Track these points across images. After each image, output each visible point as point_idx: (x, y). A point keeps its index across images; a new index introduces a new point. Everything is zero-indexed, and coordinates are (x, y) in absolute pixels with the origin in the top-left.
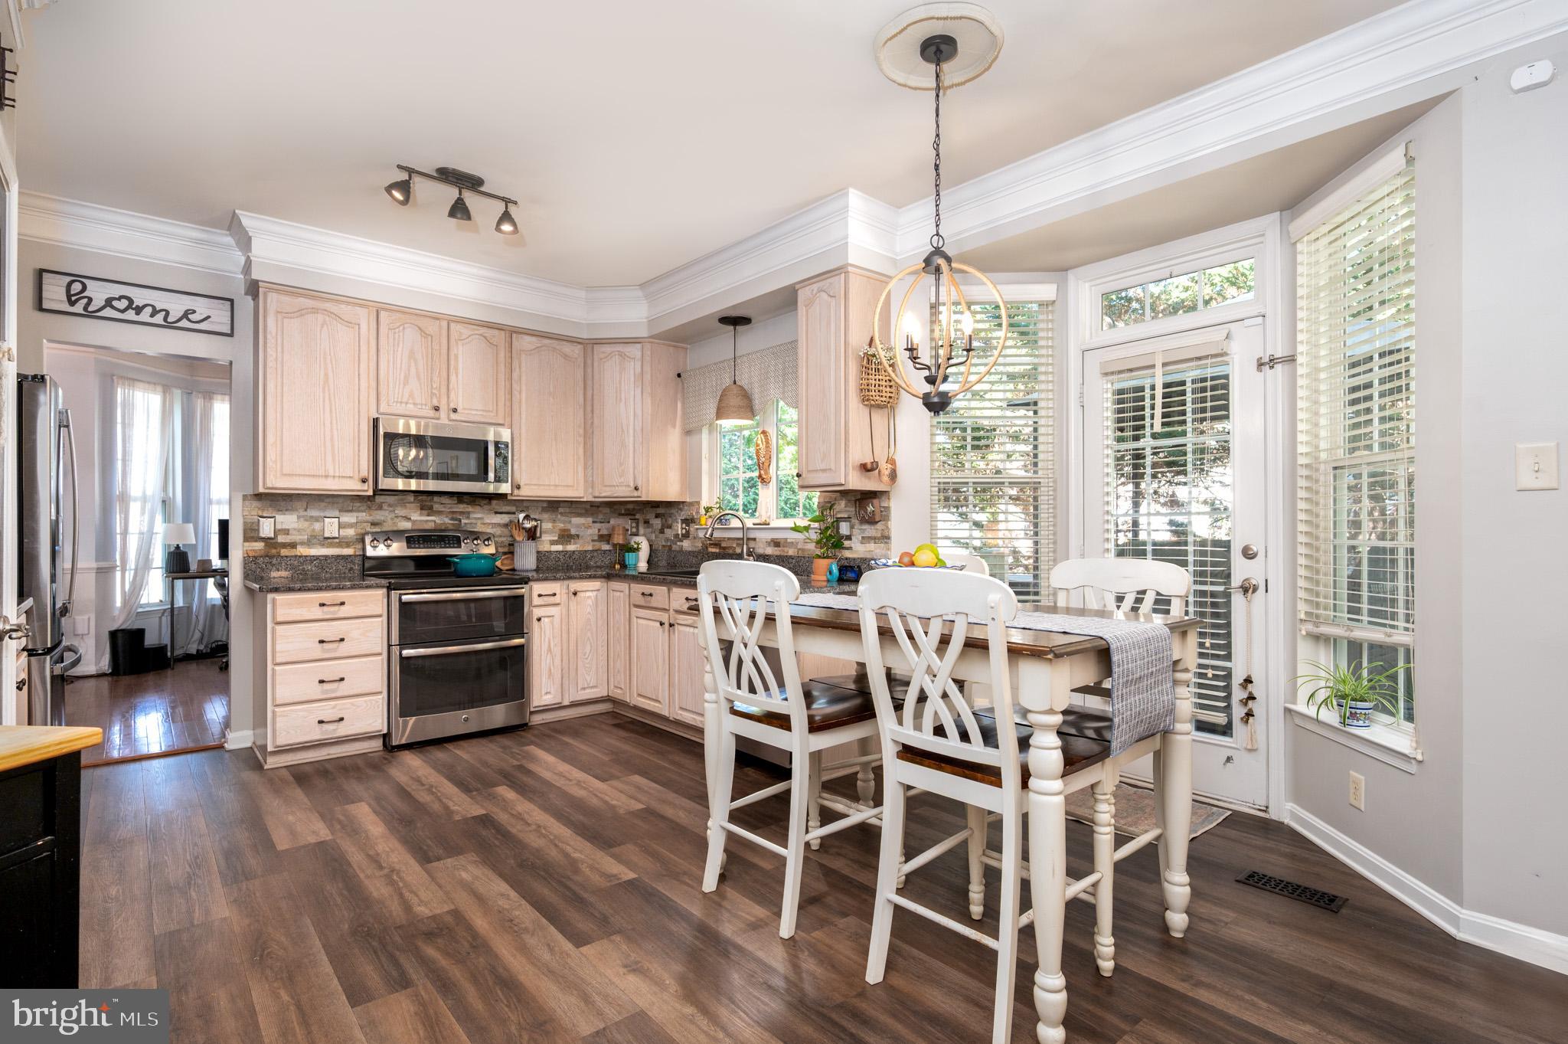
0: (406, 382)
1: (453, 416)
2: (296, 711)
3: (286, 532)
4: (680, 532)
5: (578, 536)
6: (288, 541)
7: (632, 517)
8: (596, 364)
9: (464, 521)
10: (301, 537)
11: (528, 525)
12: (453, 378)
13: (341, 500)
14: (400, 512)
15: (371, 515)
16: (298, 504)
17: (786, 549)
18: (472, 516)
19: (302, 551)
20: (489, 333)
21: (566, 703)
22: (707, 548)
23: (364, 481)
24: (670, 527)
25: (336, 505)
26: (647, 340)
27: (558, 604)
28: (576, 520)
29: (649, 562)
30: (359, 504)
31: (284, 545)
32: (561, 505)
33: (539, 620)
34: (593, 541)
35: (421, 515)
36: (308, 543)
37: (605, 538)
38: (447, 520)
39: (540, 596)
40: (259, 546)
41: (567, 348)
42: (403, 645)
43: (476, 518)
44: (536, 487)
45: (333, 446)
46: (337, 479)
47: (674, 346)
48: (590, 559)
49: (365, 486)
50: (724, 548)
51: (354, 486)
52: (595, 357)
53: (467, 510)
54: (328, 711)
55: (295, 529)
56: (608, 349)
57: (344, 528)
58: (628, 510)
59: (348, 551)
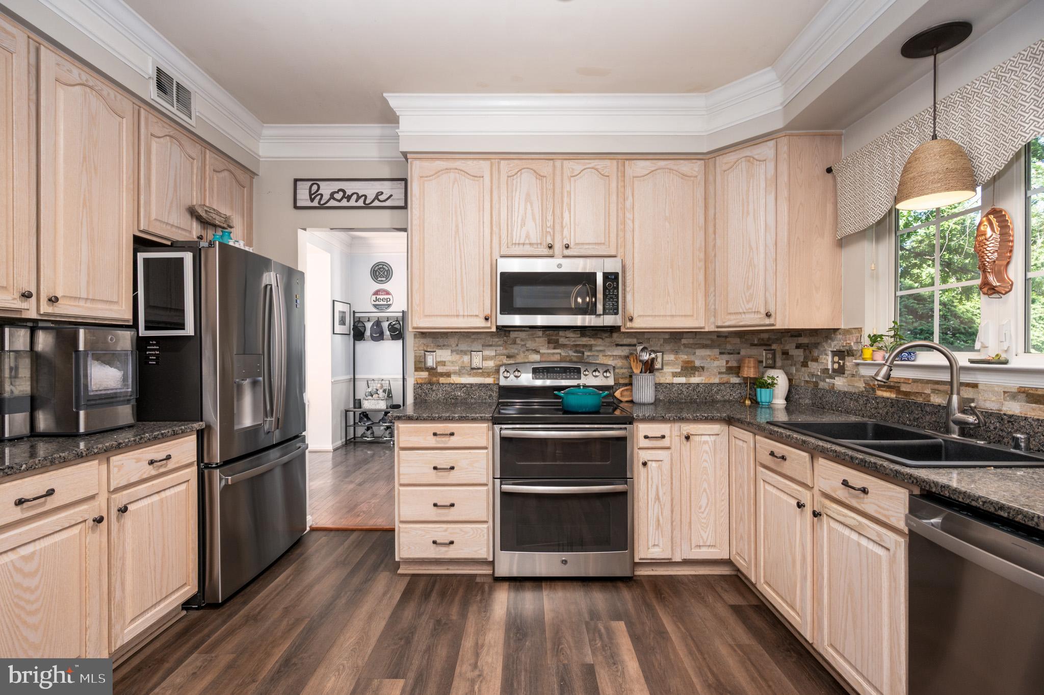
0: (523, 224)
1: (566, 252)
2: (416, 529)
3: (443, 363)
4: (830, 367)
5: (703, 368)
6: (445, 371)
7: (768, 348)
8: (719, 178)
9: (586, 354)
10: (453, 368)
11: (646, 357)
12: (566, 215)
13: (483, 336)
14: (530, 344)
15: (506, 349)
16: (453, 341)
18: (594, 348)
19: (455, 379)
20: (600, 164)
21: (677, 558)
22: (874, 390)
23: (487, 319)
24: (816, 360)
25: (479, 341)
26: (783, 133)
27: (668, 448)
28: (700, 352)
29: (787, 399)
30: (497, 340)
31: (442, 375)
32: (685, 336)
33: (645, 464)
34: (720, 373)
35: (548, 348)
36: (459, 373)
37: (731, 370)
38: (571, 353)
39: (646, 437)
40: (425, 375)
41: (686, 167)
42: (504, 480)
43: (598, 351)
44: (650, 318)
45: (462, 288)
46: (466, 318)
47: (822, 135)
48: (717, 393)
49: (488, 324)
50: (907, 394)
51: (480, 323)
52: (718, 170)
53: (589, 343)
54: (442, 533)
55: (450, 361)
57: (486, 360)
58: (763, 340)
59: (489, 380)
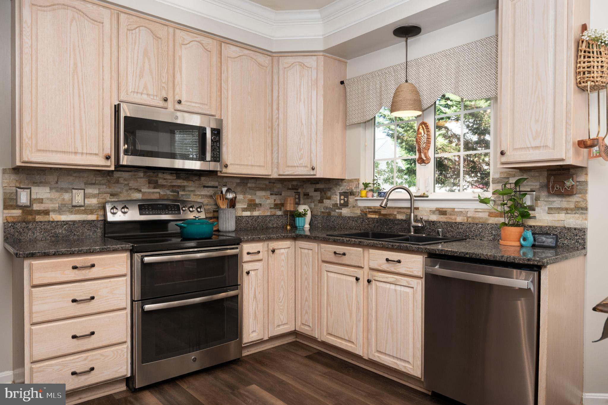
0: (141, 76)
1: (178, 107)
2: (51, 365)
3: (41, 201)
4: (338, 202)
5: (261, 204)
6: (42, 208)
7: (295, 191)
8: (281, 72)
9: (181, 193)
10: (52, 205)
11: (230, 196)
12: (178, 75)
13: (86, 175)
14: (133, 184)
15: (110, 188)
16: (52, 178)
17: (453, 217)
18: (187, 189)
19: (54, 217)
20: (206, 41)
21: (266, 338)
22: (366, 214)
23: (108, 158)
24: (329, 198)
25: (82, 179)
26: (322, 54)
27: (261, 260)
28: (260, 193)
29: (310, 224)
30: (100, 179)
31: (39, 212)
32: (250, 181)
33: (248, 273)
34: (271, 208)
35: (149, 188)
36: (60, 211)
37: (278, 206)
38: (169, 192)
39: (248, 253)
40: (16, 212)
42: (145, 298)
43: (189, 191)
44: (238, 167)
45: (81, 126)
46: (84, 156)
47: (339, 60)
48: (269, 222)
49: (108, 163)
50: (384, 215)
51: (99, 162)
52: (281, 67)
53: (183, 184)
54: (81, 362)
55: (48, 199)
56: (290, 60)
57: (89, 198)
58: (294, 185)
59: (92, 217)
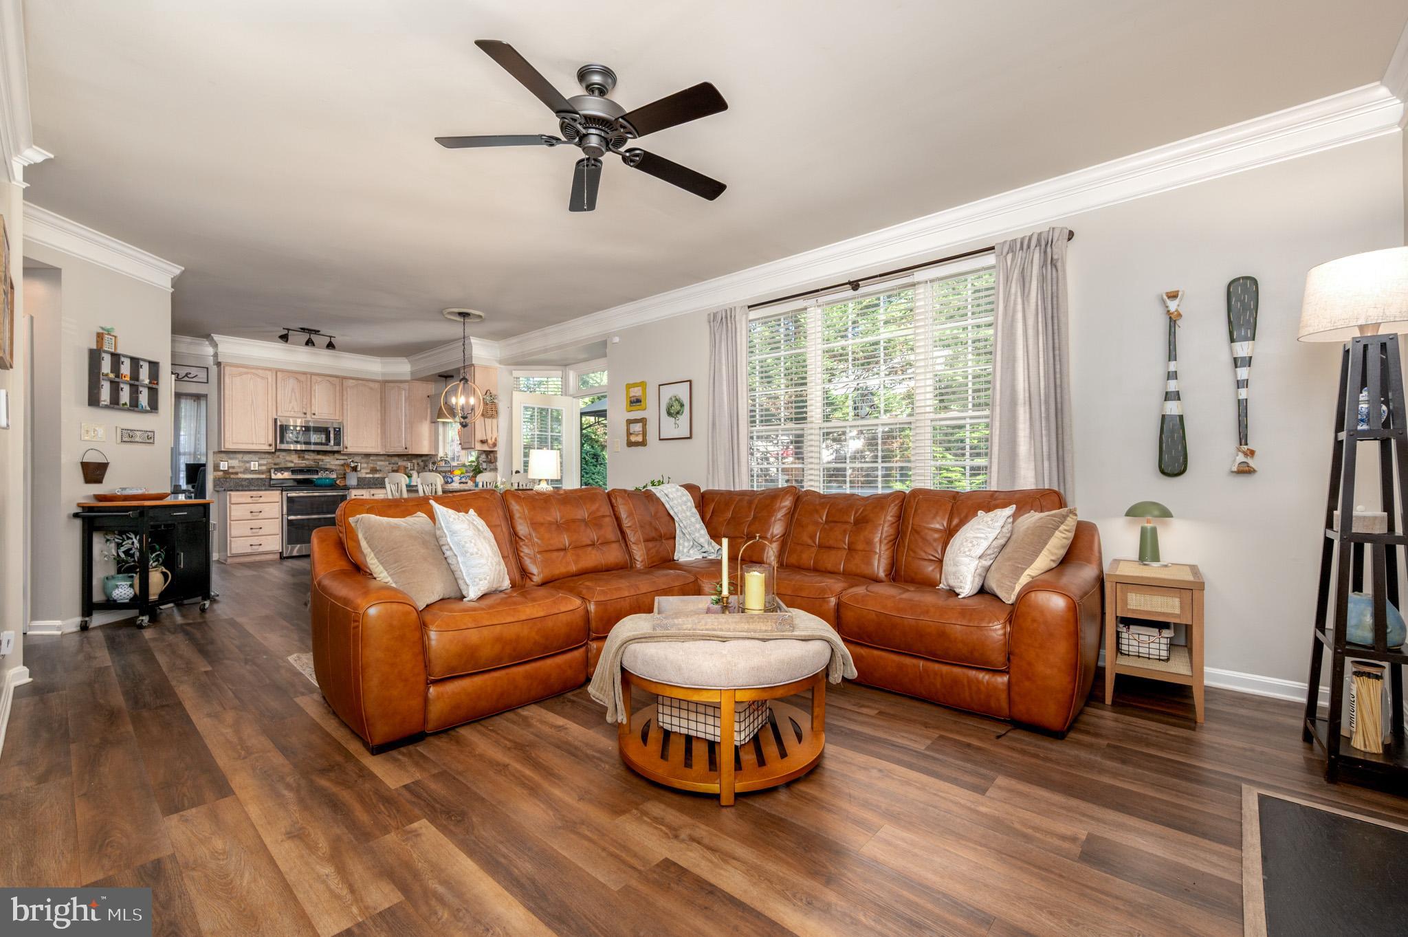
0: (290, 402)
1: (313, 416)
2: (240, 540)
3: (233, 467)
5: (380, 470)
6: (234, 472)
7: (411, 461)
8: (387, 392)
9: (320, 463)
10: (240, 470)
11: (352, 465)
12: (313, 400)
13: (259, 454)
14: (288, 459)
15: (274, 460)
16: (240, 456)
18: (324, 461)
19: (241, 476)
20: (331, 379)
23: (270, 445)
25: (256, 456)
26: (411, 381)
28: (379, 463)
30: (268, 456)
31: (232, 473)
32: (370, 456)
34: (388, 472)
35: (298, 460)
36: (244, 472)
37: (394, 471)
38: (312, 463)
40: (221, 473)
41: (372, 385)
42: (288, 514)
43: (326, 462)
44: (356, 448)
45: (256, 431)
46: (257, 445)
47: (426, 383)
49: (271, 448)
51: (266, 448)
52: (386, 389)
53: (320, 458)
54: (255, 541)
55: (237, 467)
56: (392, 385)
57: (261, 466)
58: (408, 458)
59: (263, 476)
